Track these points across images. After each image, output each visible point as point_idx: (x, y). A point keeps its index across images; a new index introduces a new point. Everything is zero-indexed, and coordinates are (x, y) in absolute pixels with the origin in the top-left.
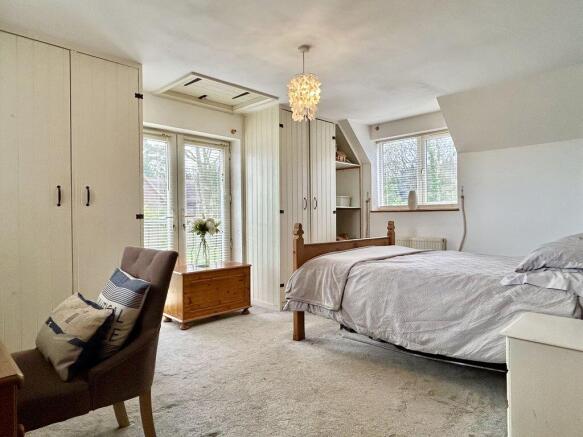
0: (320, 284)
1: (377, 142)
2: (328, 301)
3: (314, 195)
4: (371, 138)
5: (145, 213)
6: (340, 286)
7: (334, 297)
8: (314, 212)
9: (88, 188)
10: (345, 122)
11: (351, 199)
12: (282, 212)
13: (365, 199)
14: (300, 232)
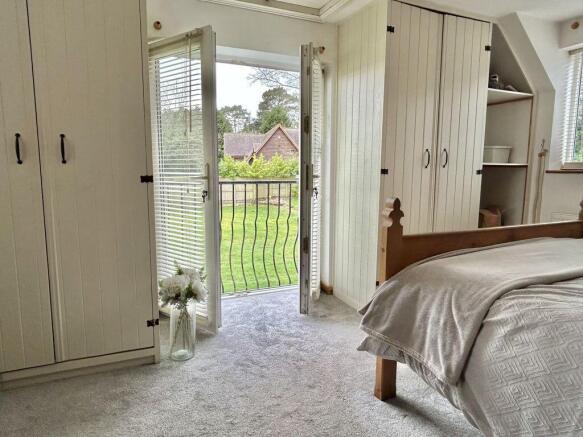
0: (425, 317)
1: (571, 53)
2: (436, 360)
3: (444, 145)
4: (561, 45)
5: (156, 175)
6: (463, 335)
7: (447, 357)
8: (443, 172)
9: (62, 136)
10: (513, 18)
11: (511, 151)
12: (384, 172)
13: (537, 151)
14: (397, 213)
